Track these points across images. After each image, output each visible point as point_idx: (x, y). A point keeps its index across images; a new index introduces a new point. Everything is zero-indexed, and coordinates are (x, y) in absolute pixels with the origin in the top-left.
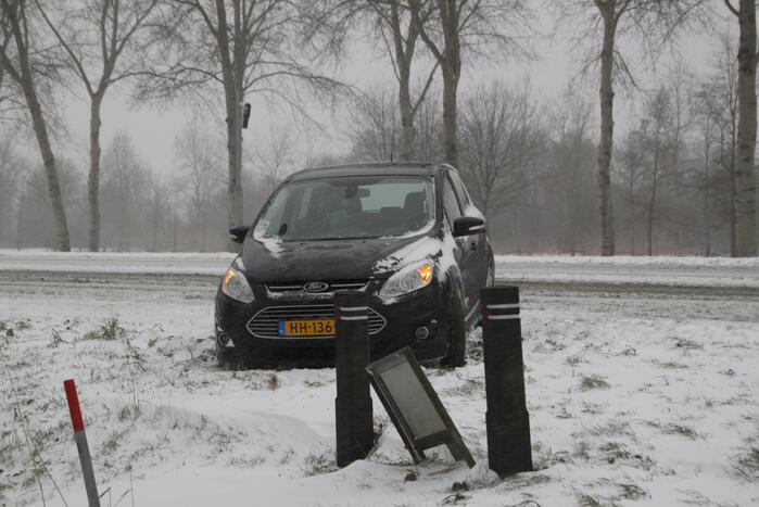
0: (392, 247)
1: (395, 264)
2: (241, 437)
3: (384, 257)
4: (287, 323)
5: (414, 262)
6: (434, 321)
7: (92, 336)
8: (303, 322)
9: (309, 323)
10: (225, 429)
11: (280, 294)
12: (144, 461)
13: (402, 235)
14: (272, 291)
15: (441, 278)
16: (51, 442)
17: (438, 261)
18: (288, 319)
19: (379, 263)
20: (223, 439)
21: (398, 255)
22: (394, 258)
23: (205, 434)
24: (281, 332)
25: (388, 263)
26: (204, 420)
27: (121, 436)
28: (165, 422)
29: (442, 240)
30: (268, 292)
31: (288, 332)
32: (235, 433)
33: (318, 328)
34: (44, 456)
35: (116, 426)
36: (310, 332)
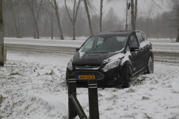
0: (110, 56)
1: (109, 61)
2: (54, 109)
3: (106, 59)
4: (80, 76)
5: (114, 60)
6: (119, 76)
7: (47, 74)
8: (83, 76)
9: (85, 76)
10: (51, 106)
11: (78, 68)
12: (32, 113)
13: (115, 52)
14: (77, 67)
15: (122, 64)
16: (16, 106)
17: (122, 60)
18: (80, 75)
19: (104, 61)
20: (50, 108)
21: (110, 58)
22: (109, 59)
23: (47, 107)
24: (78, 78)
25: (106, 60)
26: (47, 103)
27: (30, 105)
28: (40, 103)
29: (125, 53)
30: (76, 68)
31: (80, 78)
32: (53, 107)
33: (87, 77)
34: (13, 109)
35: (30, 103)
36: (85, 78)
